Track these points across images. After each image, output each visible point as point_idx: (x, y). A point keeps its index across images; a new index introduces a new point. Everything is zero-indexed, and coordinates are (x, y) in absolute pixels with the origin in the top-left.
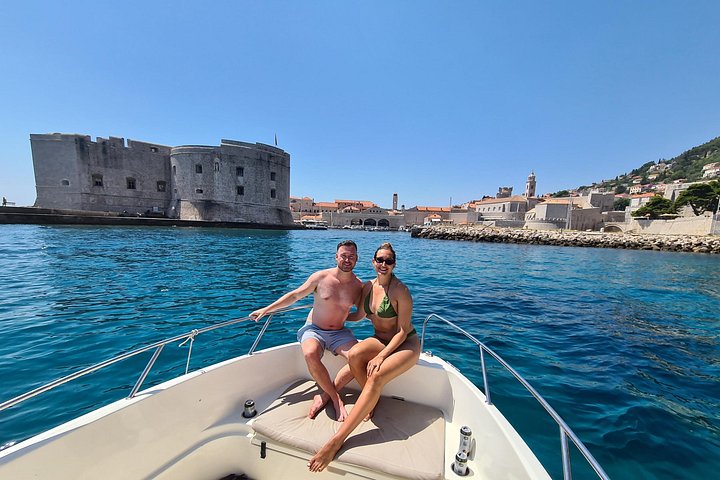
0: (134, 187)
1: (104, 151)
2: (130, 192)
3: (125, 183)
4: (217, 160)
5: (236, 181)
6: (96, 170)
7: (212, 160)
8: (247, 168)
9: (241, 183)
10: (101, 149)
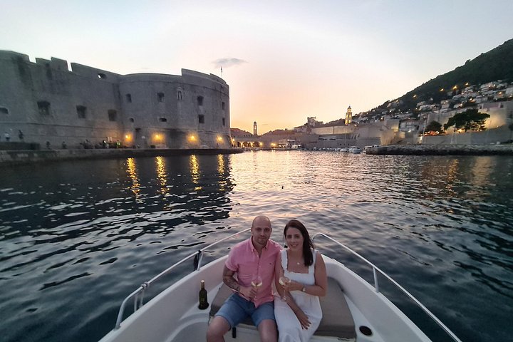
0: (84, 116)
1: (49, 74)
2: (81, 122)
3: (75, 113)
4: (179, 89)
5: (198, 110)
6: (42, 96)
7: (175, 89)
8: (206, 98)
9: (202, 112)
10: (44, 72)
